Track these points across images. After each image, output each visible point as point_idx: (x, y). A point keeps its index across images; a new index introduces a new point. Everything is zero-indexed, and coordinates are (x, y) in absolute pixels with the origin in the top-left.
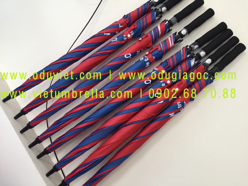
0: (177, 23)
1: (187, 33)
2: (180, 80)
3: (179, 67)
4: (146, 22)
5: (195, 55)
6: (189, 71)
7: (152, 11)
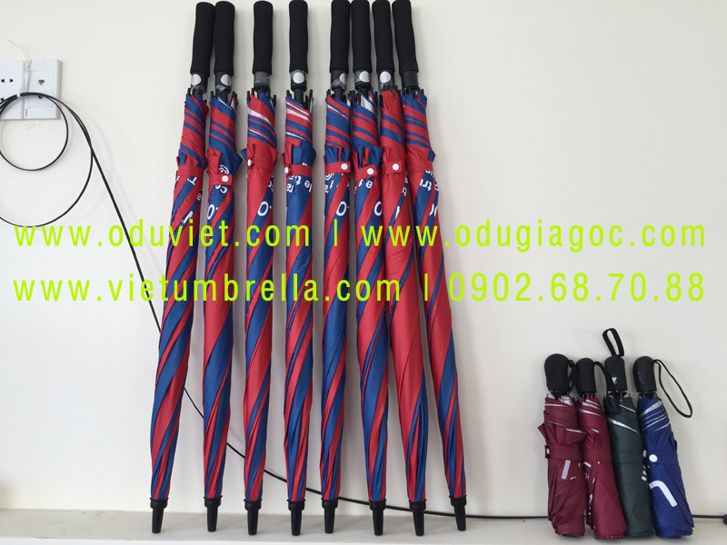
0: (270, 78)
1: (305, 75)
2: (383, 150)
3: (358, 134)
4: (224, 128)
5: (357, 92)
6: (377, 122)
7: (208, 104)
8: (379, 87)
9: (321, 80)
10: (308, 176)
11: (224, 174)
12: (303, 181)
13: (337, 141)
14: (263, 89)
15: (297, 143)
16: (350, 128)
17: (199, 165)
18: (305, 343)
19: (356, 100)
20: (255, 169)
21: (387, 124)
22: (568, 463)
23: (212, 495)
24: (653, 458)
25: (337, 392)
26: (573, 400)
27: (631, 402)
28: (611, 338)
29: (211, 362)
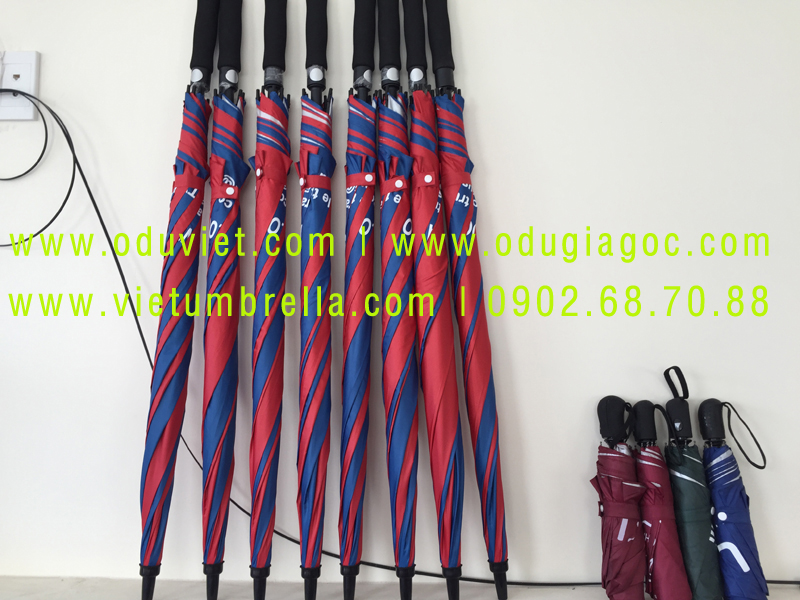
0: (283, 74)
1: (323, 72)
2: (414, 159)
3: (385, 140)
4: (229, 132)
5: (383, 92)
6: (406, 127)
7: (211, 104)
8: (410, 86)
9: (342, 77)
10: (327, 188)
11: (228, 185)
12: (320, 195)
13: (360, 149)
14: (275, 87)
15: (314, 151)
16: (375, 133)
17: (200, 174)
18: (322, 383)
19: (382, 101)
20: (265, 180)
21: (418, 130)
22: (625, 522)
23: (212, 560)
24: (722, 516)
25: (359, 439)
26: (630, 448)
27: (697, 452)
28: (674, 377)
29: (212, 405)
